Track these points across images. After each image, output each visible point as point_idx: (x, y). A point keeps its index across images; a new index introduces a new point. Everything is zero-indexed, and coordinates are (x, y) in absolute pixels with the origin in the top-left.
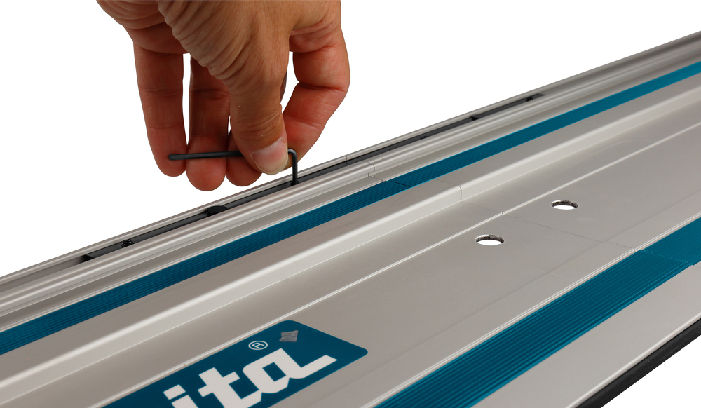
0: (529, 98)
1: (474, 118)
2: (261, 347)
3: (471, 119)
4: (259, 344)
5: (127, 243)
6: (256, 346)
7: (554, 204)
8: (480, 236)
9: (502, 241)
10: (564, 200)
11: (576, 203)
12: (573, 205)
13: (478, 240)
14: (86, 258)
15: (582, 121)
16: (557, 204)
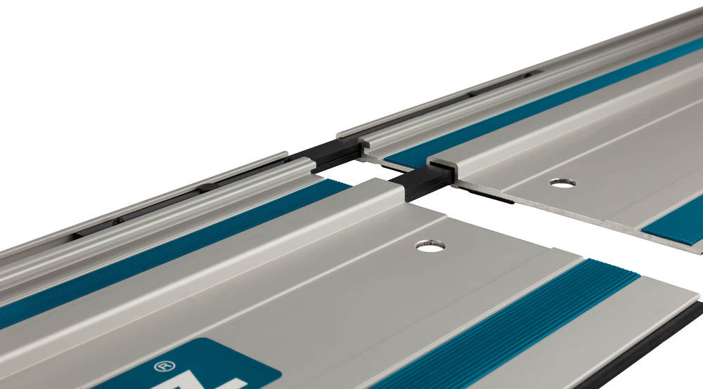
0: (527, 75)
1: (471, 94)
2: (167, 368)
3: (469, 96)
4: (166, 365)
5: (118, 221)
6: (162, 367)
7: (552, 183)
8: (421, 242)
9: (444, 247)
10: (563, 178)
11: (575, 181)
12: (571, 183)
13: (418, 246)
14: (75, 236)
15: (581, 98)
16: (556, 182)
